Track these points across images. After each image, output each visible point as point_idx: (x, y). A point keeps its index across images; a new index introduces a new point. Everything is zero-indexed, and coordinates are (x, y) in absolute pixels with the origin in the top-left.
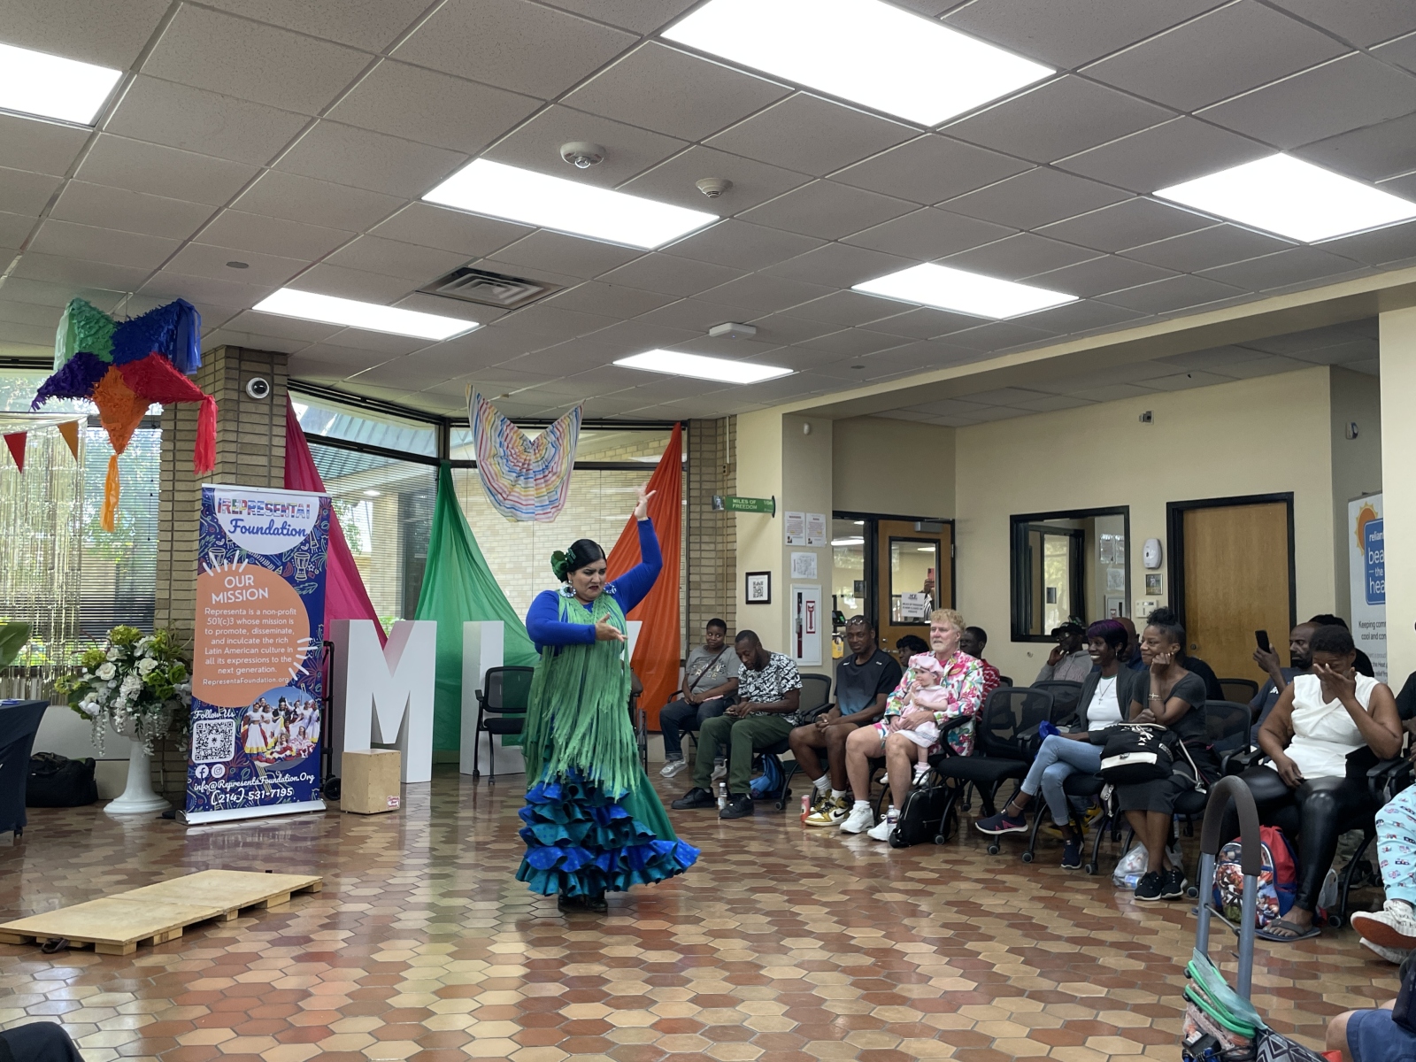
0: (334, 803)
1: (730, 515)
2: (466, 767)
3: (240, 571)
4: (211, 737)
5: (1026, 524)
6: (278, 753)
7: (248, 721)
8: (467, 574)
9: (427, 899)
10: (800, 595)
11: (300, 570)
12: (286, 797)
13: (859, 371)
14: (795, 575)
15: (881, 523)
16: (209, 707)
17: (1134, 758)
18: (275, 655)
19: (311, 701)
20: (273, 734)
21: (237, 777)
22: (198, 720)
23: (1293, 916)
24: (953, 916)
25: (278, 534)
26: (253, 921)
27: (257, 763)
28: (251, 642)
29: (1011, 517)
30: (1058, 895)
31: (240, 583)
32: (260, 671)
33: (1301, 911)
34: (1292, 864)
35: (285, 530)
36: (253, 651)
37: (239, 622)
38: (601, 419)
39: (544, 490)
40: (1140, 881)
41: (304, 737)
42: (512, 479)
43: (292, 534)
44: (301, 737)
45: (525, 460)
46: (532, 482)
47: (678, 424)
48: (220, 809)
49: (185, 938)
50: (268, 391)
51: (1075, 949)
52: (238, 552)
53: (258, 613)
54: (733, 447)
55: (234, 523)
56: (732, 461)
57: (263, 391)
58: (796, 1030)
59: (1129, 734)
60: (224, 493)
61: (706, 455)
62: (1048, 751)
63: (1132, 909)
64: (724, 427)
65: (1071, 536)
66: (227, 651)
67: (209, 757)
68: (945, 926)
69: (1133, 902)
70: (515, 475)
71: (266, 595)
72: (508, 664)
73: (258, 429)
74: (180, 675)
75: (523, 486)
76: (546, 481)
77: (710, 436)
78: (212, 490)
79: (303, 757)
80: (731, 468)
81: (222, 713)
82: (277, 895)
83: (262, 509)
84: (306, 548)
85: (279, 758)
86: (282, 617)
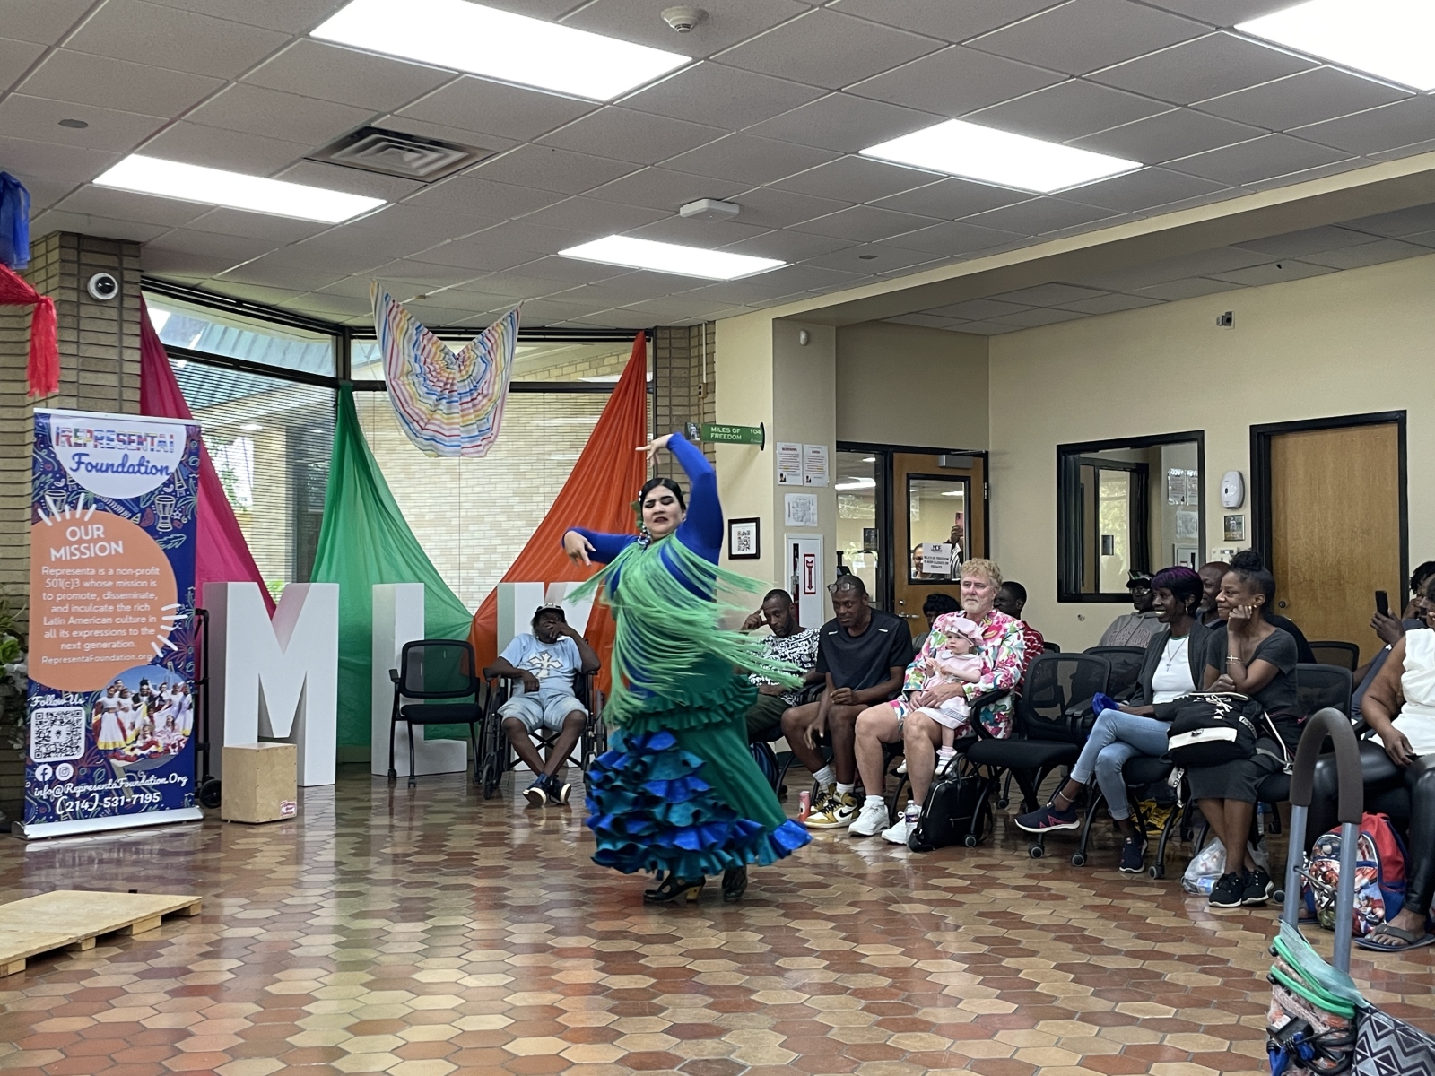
0: (213, 811)
1: (708, 447)
2: (380, 766)
3: (86, 519)
4: (54, 729)
5: (1076, 456)
6: (140, 748)
7: (102, 709)
8: (375, 525)
9: (333, 922)
10: (796, 547)
11: (165, 518)
12: (152, 804)
13: (868, 263)
14: (790, 522)
15: (896, 455)
16: (50, 691)
17: (1208, 734)
18: (134, 626)
19: (181, 684)
20: (133, 726)
21: (88, 780)
22: (36, 708)
23: (1401, 921)
24: (988, 929)
25: (134, 472)
26: (115, 951)
27: (113, 761)
28: (103, 609)
29: (1058, 446)
30: (1116, 902)
31: (87, 534)
32: (115, 645)
33: (1411, 915)
34: (1401, 859)
35: (142, 468)
36: (105, 621)
37: (86, 584)
38: (543, 328)
39: (473, 416)
40: (1217, 885)
41: (173, 730)
42: (431, 402)
43: (151, 473)
44: (169, 729)
45: (448, 379)
46: (456, 407)
47: (642, 333)
48: (68, 820)
49: (29, 972)
50: (116, 291)
51: (1138, 964)
52: (82, 496)
53: (111, 572)
54: (711, 363)
55: (77, 458)
56: (710, 380)
57: (110, 290)
58: (795, 1063)
59: (1202, 705)
60: (62, 419)
61: (676, 372)
62: (1104, 729)
63: (1205, 916)
64: (700, 336)
65: (1132, 471)
66: (72, 621)
67: (52, 755)
68: (977, 940)
69: (1207, 910)
70: (434, 397)
71: (120, 550)
72: (430, 637)
73: (105, 339)
74: (12, 652)
75: (445, 411)
76: (474, 406)
77: (682, 348)
78: (48, 416)
79: (172, 753)
80: (709, 389)
81: (68, 699)
82: (145, 919)
83: (112, 440)
84: (170, 490)
85: (142, 755)
86: (141, 578)
